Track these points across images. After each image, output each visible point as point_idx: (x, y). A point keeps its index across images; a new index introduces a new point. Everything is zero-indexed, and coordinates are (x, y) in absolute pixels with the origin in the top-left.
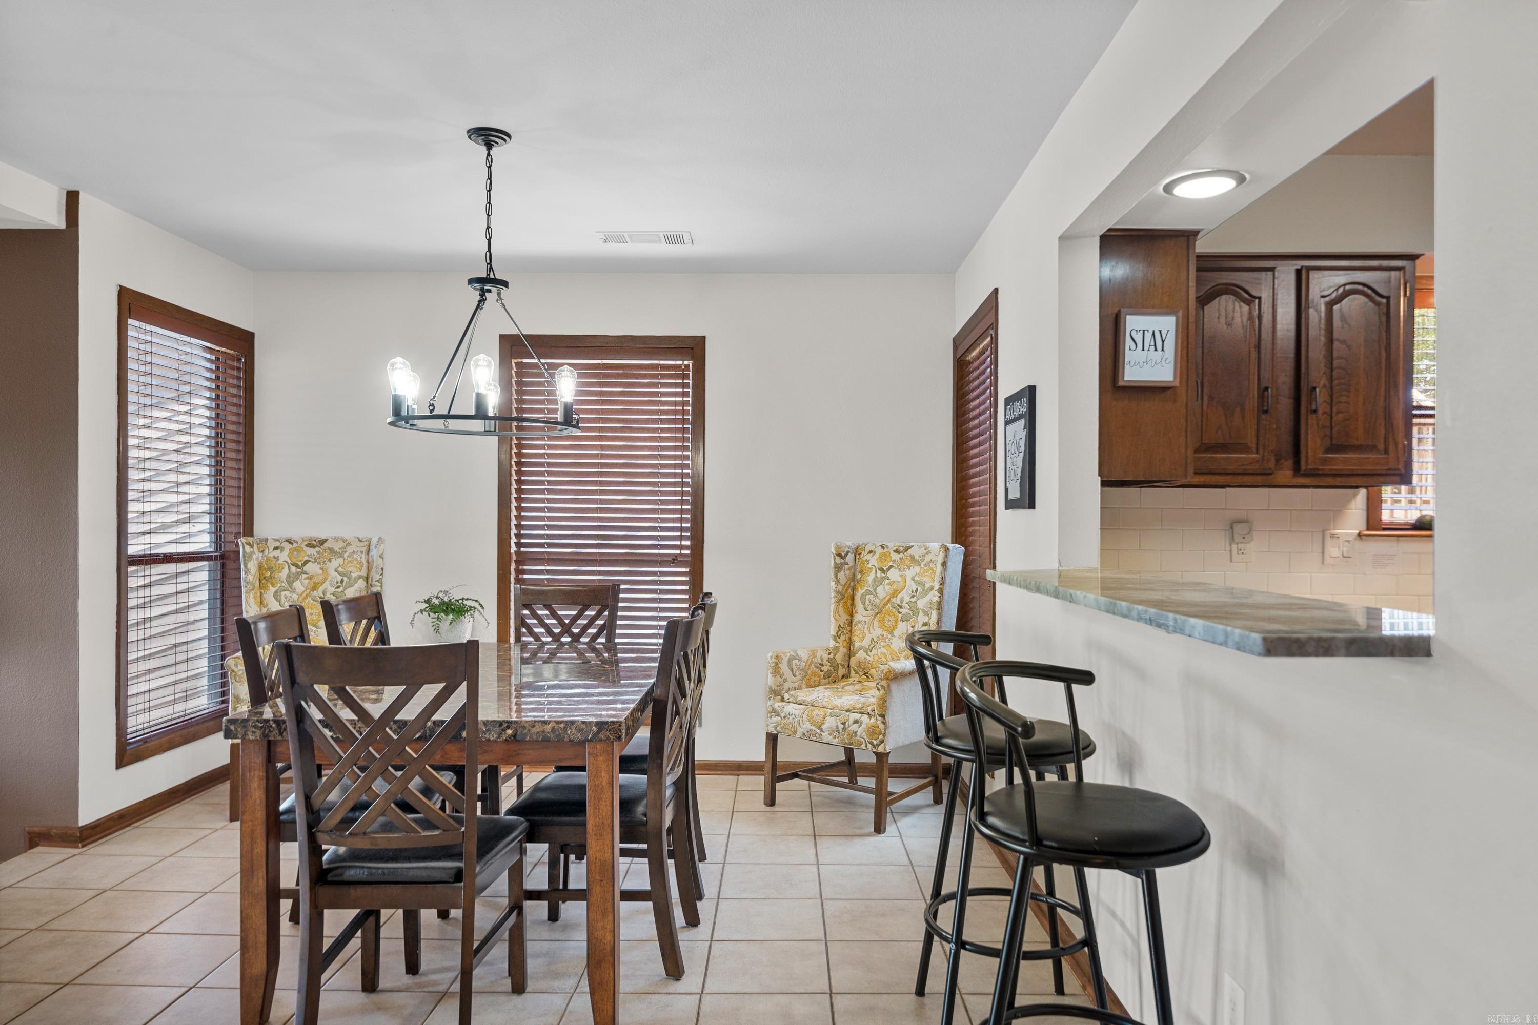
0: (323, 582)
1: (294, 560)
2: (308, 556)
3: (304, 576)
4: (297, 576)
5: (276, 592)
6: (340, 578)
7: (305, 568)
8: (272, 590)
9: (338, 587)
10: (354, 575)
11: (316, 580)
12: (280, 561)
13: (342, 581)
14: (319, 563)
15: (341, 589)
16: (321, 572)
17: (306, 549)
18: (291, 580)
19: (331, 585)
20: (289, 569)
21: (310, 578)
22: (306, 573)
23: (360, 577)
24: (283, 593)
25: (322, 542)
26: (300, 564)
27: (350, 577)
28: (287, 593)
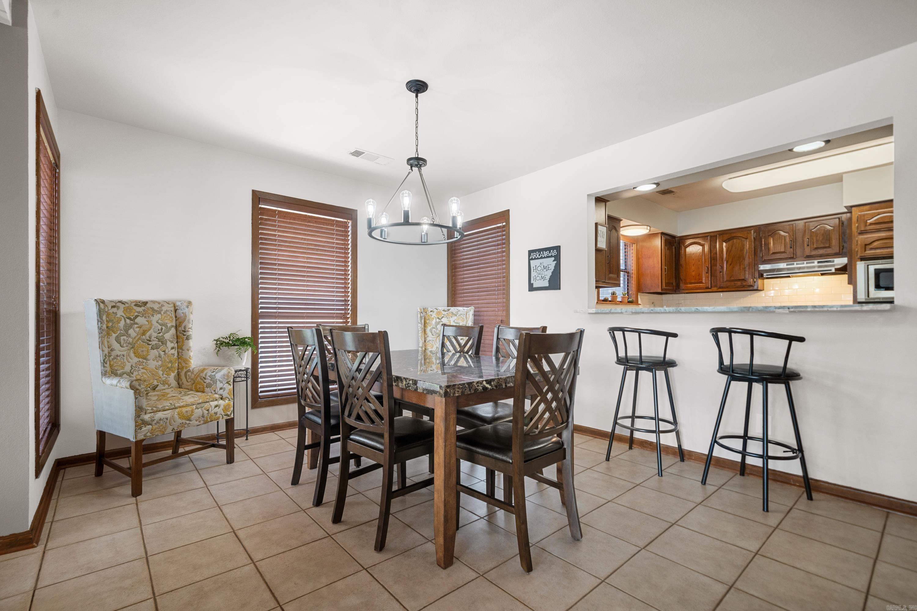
0: (149, 330)
1: (128, 315)
2: (137, 312)
3: (136, 326)
4: (131, 326)
5: (117, 337)
6: (160, 327)
7: (136, 321)
8: (114, 335)
9: (160, 333)
10: (169, 325)
11: (144, 328)
12: (118, 316)
13: (162, 329)
14: (145, 317)
15: (161, 334)
16: (147, 323)
17: (135, 308)
18: (127, 328)
19: (155, 332)
20: (125, 321)
21: (140, 327)
22: (137, 324)
23: (172, 326)
24: (122, 338)
25: (145, 303)
26: (132, 317)
27: (166, 326)
28: (125, 337)
